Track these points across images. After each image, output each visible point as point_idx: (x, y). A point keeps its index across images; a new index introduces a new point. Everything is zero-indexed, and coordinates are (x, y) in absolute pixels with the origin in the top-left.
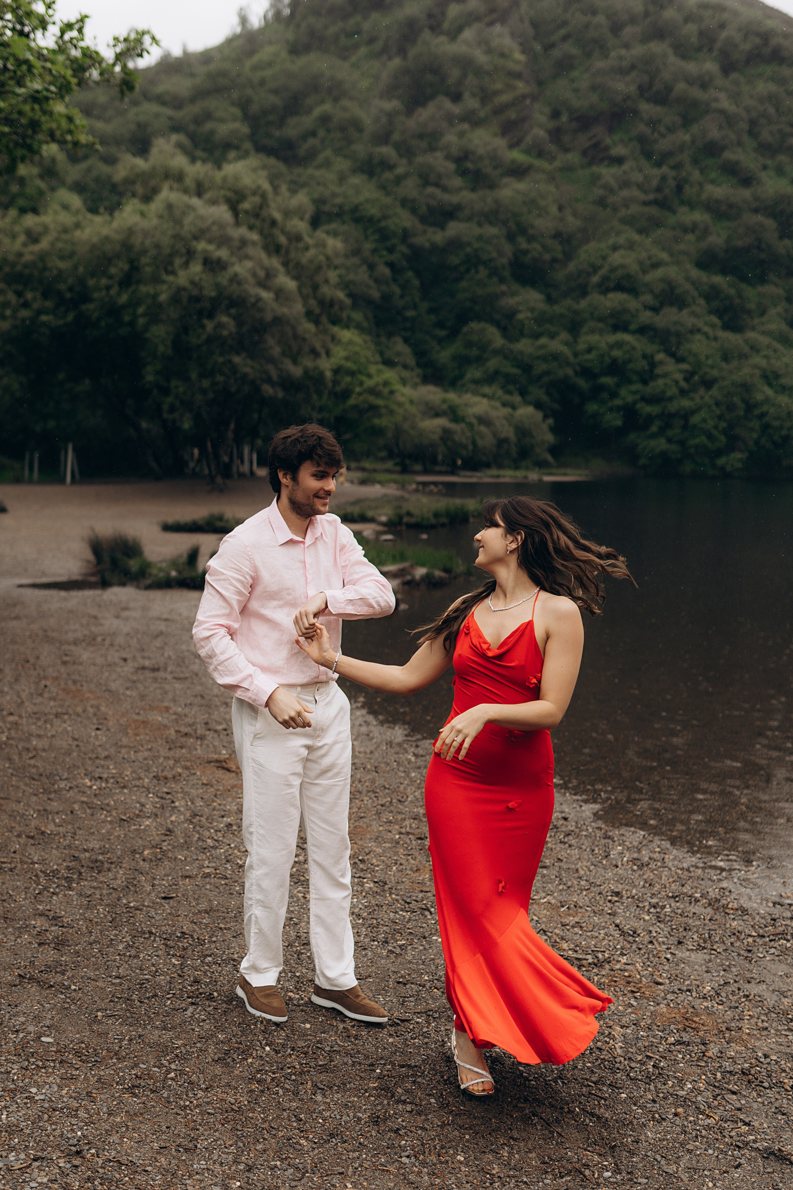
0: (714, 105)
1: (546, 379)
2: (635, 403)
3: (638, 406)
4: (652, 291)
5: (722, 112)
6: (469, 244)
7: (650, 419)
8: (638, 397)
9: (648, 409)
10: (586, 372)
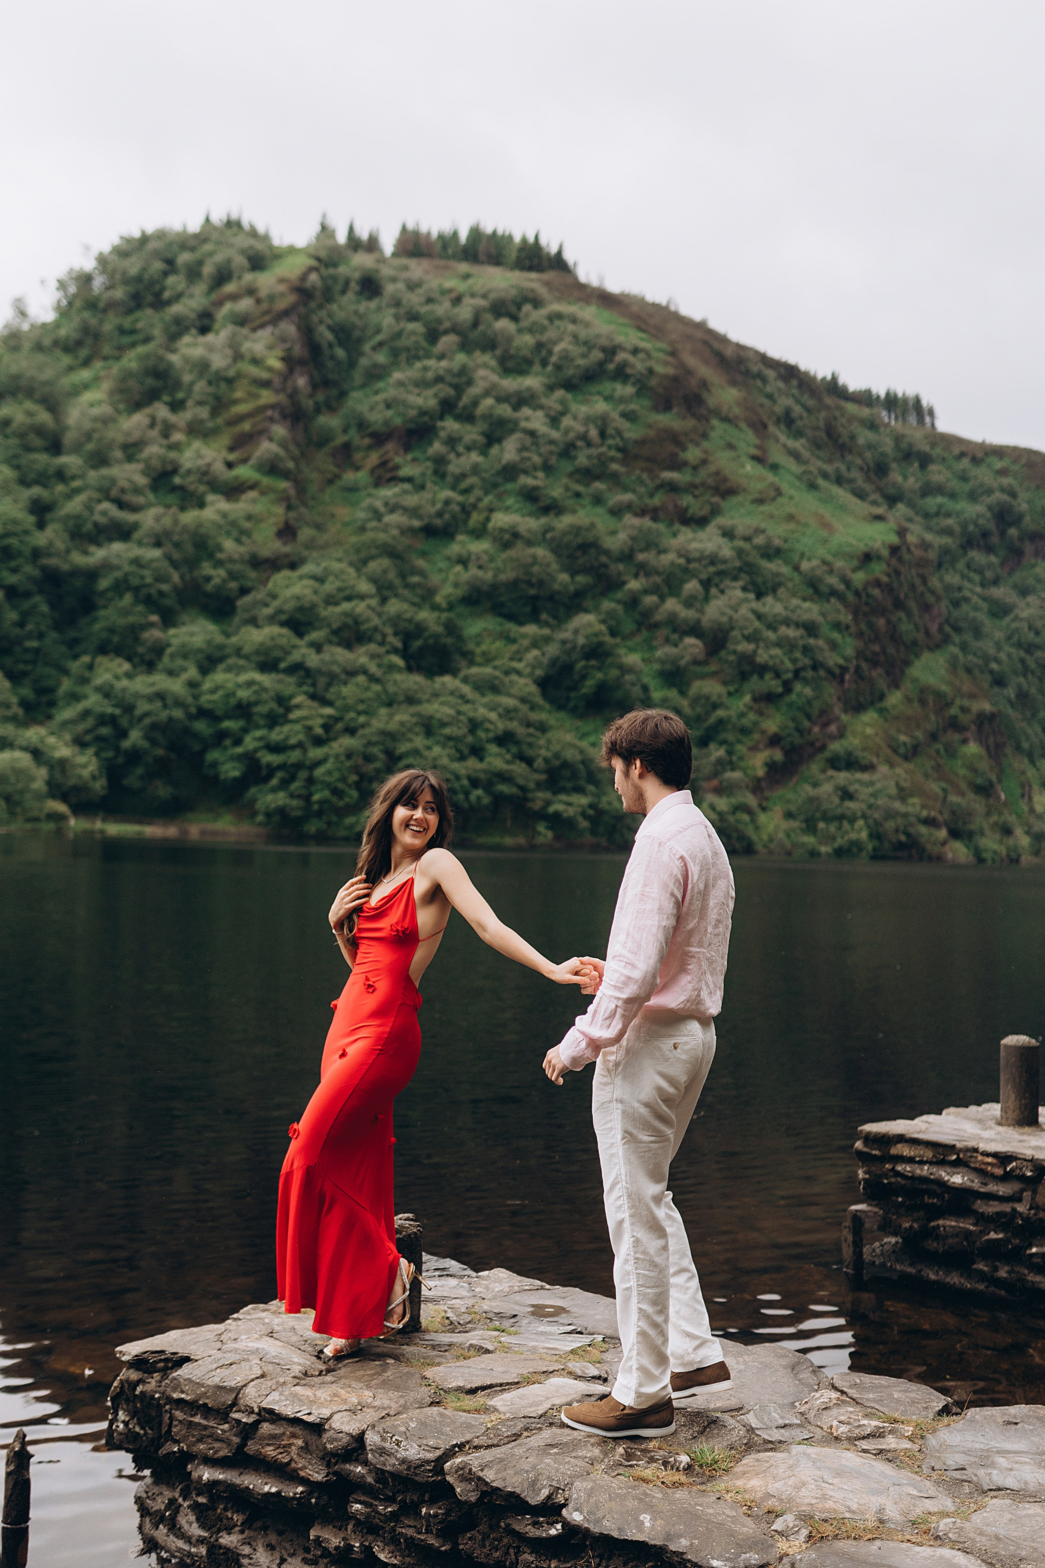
0: (523, 424)
1: (147, 721)
2: (256, 750)
3: (259, 755)
4: (329, 625)
5: (532, 434)
6: (118, 568)
7: (272, 771)
8: (261, 744)
9: (269, 758)
10: (203, 713)
